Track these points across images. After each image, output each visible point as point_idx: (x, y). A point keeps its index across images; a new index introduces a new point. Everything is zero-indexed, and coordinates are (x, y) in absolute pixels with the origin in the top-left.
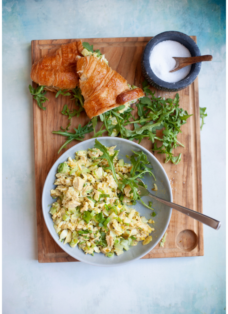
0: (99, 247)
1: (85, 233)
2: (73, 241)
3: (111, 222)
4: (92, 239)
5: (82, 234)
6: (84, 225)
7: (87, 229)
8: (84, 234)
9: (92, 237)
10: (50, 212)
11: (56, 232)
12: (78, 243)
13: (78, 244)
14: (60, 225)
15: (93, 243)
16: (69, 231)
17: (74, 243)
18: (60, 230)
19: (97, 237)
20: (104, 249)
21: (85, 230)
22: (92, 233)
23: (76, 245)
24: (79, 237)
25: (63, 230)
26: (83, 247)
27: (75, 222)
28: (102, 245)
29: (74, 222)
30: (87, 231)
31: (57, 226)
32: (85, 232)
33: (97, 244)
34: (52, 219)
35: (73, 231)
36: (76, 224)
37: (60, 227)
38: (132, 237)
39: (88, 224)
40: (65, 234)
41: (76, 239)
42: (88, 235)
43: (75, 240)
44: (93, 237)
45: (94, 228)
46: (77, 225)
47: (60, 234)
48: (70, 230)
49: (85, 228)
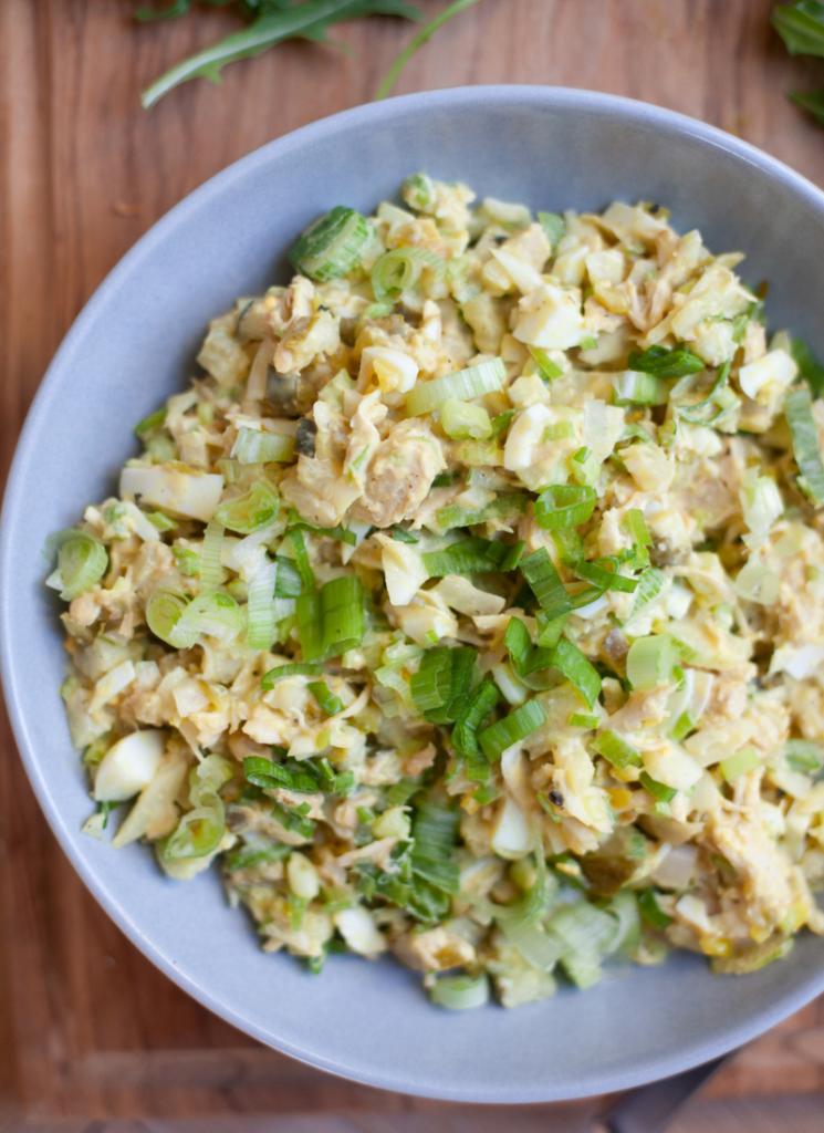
0: (384, 916)
1: (295, 786)
2: (183, 828)
3: (537, 743)
4: (339, 846)
5: (266, 791)
6: (302, 718)
7: (315, 759)
8: (284, 794)
9: (340, 833)
10: (55, 582)
11: (73, 739)
12: (218, 850)
13: (221, 860)
14: (108, 690)
15: (339, 879)
16: (173, 748)
17: (189, 849)
18: (105, 724)
19: (376, 838)
20: (429, 945)
21: (302, 764)
22: (352, 794)
23: (204, 863)
24: (234, 809)
25: (131, 731)
26: (260, 895)
27: (236, 688)
28: (412, 902)
29: (229, 685)
30: (315, 774)
31: (82, 693)
32: (294, 776)
33: (371, 891)
34: (60, 631)
35: (207, 752)
36: (242, 705)
37: (108, 707)
38: (646, 896)
39: (336, 723)
40: (134, 763)
41: (212, 817)
42: (314, 806)
43: (205, 829)
44: (347, 835)
45: (371, 755)
46: (252, 708)
47: (96, 763)
48: (182, 742)
49: (302, 749)
